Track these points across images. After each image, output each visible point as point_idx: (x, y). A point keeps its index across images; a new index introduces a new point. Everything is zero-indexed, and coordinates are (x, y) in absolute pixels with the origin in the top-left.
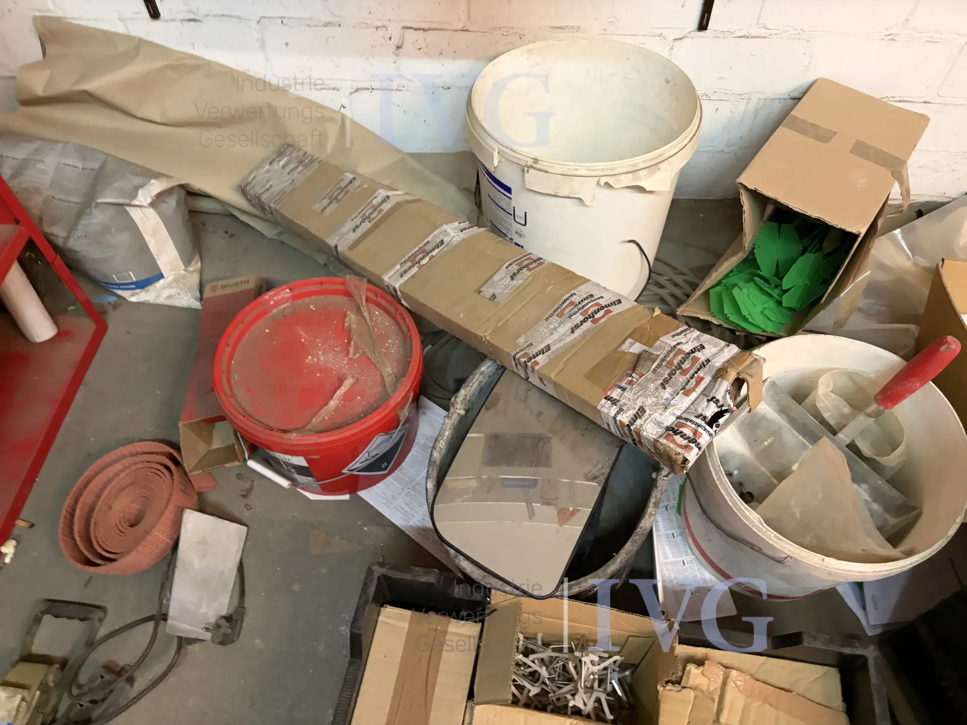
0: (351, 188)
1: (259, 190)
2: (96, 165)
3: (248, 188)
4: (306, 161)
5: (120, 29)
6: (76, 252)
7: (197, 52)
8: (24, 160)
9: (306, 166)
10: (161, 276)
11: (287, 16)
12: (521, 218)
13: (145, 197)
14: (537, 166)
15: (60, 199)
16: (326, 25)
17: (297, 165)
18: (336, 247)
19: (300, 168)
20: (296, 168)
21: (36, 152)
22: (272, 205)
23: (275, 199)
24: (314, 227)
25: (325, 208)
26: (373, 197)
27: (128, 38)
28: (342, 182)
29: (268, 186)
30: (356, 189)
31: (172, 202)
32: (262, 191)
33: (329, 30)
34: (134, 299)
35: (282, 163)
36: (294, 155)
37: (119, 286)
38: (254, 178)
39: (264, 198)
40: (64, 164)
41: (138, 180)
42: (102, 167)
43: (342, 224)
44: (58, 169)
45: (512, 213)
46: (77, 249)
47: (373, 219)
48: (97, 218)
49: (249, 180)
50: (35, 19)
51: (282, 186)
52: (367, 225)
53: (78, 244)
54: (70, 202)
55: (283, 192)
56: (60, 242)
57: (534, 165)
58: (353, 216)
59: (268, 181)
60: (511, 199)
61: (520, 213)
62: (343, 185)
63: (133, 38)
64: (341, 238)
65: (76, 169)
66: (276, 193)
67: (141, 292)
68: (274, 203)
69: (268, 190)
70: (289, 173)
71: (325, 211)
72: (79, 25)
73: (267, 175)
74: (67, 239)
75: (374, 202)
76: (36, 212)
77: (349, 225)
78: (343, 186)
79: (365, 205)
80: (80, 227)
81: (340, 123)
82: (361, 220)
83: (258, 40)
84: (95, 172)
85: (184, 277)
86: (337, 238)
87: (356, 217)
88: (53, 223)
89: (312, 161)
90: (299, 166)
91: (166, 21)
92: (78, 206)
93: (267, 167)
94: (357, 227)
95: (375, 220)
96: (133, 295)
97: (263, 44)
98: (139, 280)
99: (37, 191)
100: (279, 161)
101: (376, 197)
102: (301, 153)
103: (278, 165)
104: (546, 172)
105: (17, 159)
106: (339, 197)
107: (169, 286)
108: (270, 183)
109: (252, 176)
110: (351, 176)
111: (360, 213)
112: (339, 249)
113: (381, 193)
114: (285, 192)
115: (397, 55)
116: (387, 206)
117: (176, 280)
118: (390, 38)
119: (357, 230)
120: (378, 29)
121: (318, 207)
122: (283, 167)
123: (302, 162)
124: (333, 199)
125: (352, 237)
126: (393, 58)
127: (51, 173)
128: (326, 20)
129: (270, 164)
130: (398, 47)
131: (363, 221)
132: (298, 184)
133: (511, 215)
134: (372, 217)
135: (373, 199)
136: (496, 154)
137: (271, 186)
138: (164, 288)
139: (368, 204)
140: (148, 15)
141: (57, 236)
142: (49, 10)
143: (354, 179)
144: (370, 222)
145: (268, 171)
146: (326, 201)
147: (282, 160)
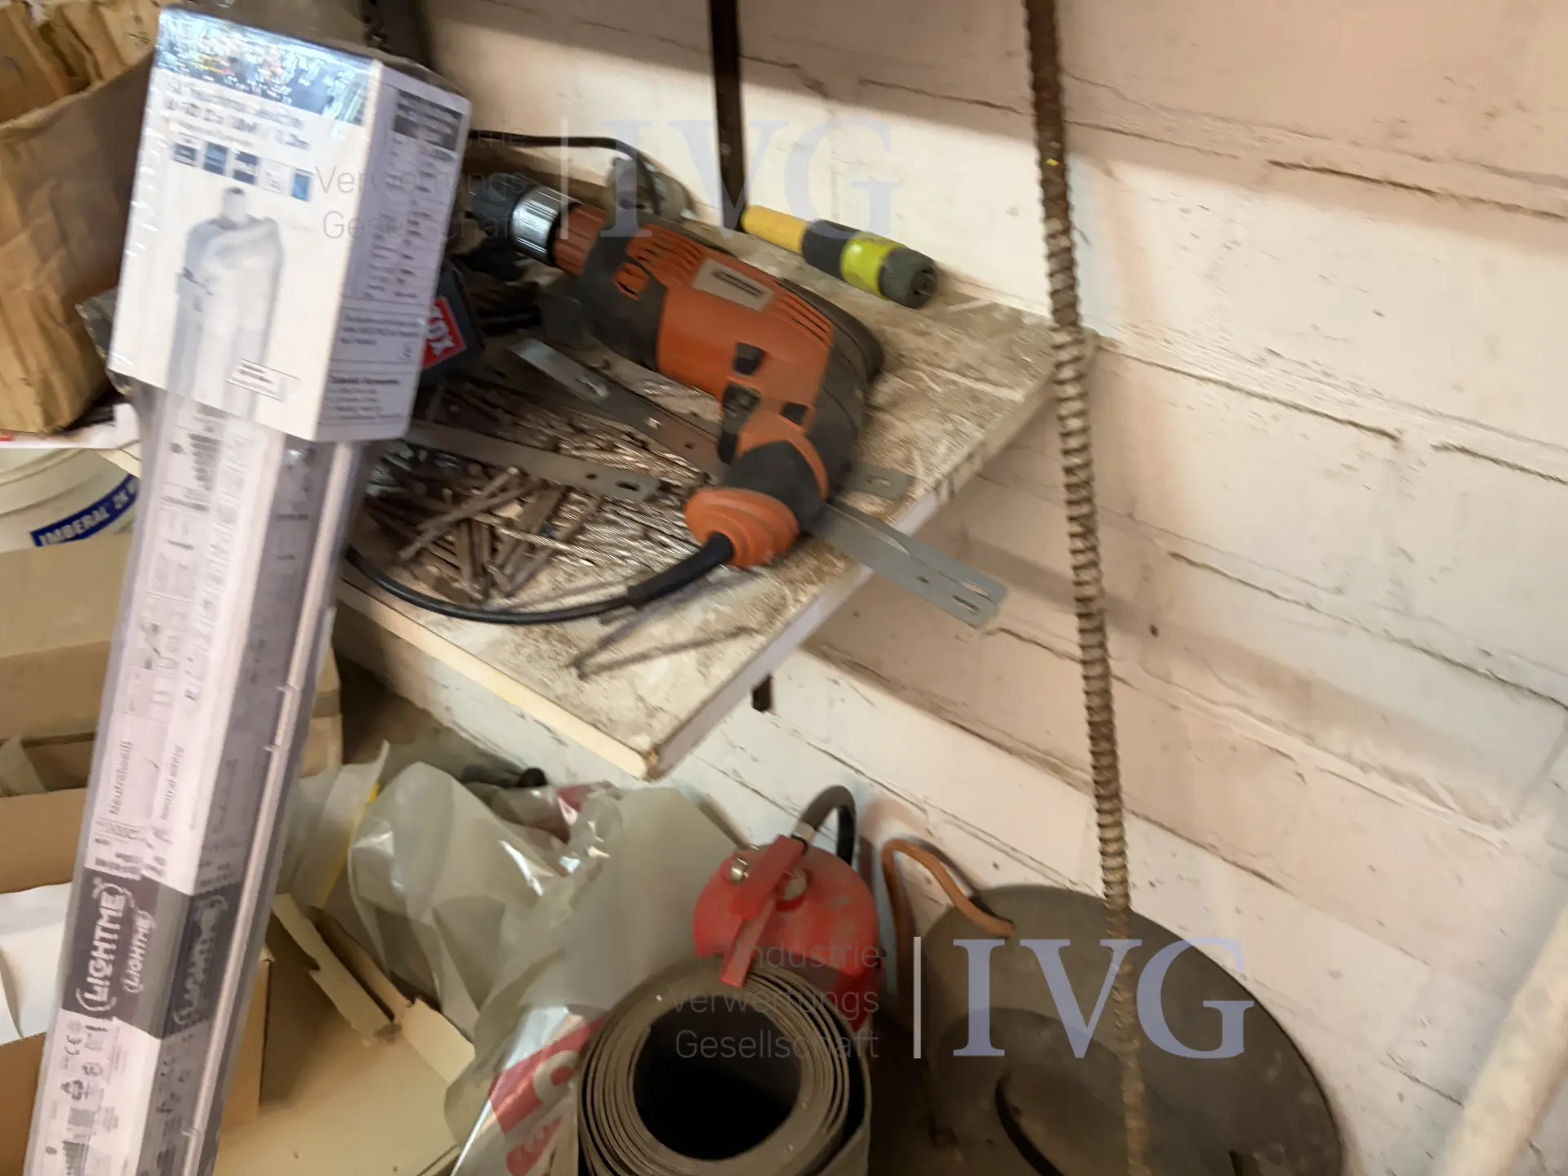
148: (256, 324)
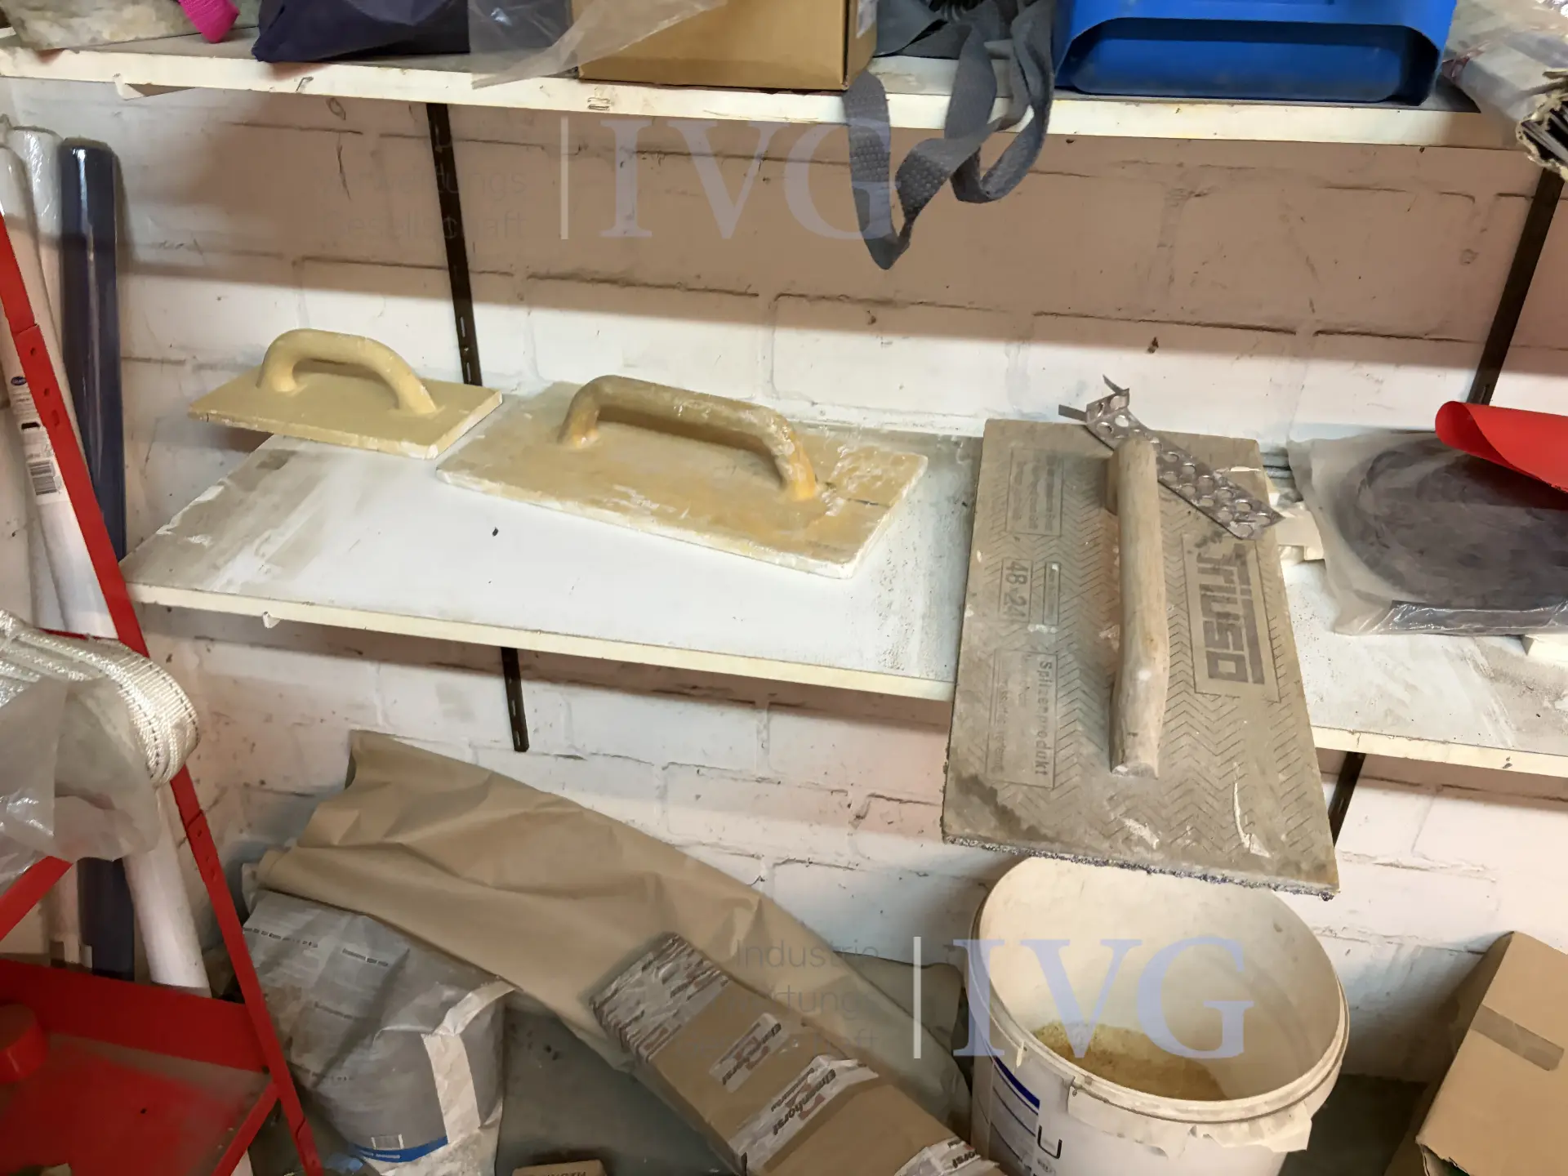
0: (773, 1043)
1: (622, 1016)
2: (391, 959)
3: (606, 1008)
4: (702, 977)
5: (467, 757)
6: (327, 1099)
7: (566, 794)
8: (286, 939)
9: (702, 987)
10: (443, 1141)
11: (706, 765)
12: (1051, 1146)
13: (454, 1024)
14: (1092, 1089)
15: (326, 1009)
16: (760, 780)
17: (685, 981)
18: (745, 1158)
19: (692, 989)
20: (685, 986)
21: (309, 928)
22: (643, 1052)
23: (648, 1041)
24: (710, 1111)
25: (729, 1075)
26: (809, 1068)
27: (474, 768)
28: (758, 1029)
29: (638, 1013)
30: (780, 1049)
31: (485, 1018)
32: (627, 1021)
33: (763, 785)
35: (663, 971)
36: (683, 960)
37: (377, 1154)
38: (616, 991)
39: (631, 1031)
40: (345, 951)
41: (448, 993)
42: (400, 966)
43: (754, 1111)
44: (333, 959)
45: (1037, 1134)
46: (332, 1095)
47: (809, 1112)
48: (377, 1052)
49: (608, 993)
50: (353, 732)
51: (662, 1017)
52: (796, 1124)
53: (335, 1089)
54: (337, 1013)
55: (660, 1028)
56: (308, 1081)
57: (1086, 1086)
58: (775, 1100)
59: (638, 1003)
60: (1037, 1114)
61: (1050, 1138)
62: (760, 1034)
63: (484, 770)
64: (754, 1142)
65: (359, 960)
66: (651, 1029)
67: (404, 1166)
68: (647, 1048)
69: (636, 1019)
70: (673, 994)
71: (729, 1082)
72: (412, 748)
73: (637, 990)
74: (321, 1077)
75: (810, 1079)
76: (285, 1028)
77: (768, 1118)
78: (760, 1039)
79: (796, 1082)
80: (347, 1064)
81: (756, 908)
82: (788, 1110)
83: (658, 787)
84: (387, 969)
85: (477, 1140)
86: (747, 1141)
87: (779, 1103)
88: (306, 1048)
89: (711, 980)
90: (690, 983)
91: (535, 754)
92: (350, 1022)
93: (639, 975)
94: (781, 1124)
95: (811, 1116)
96: (391, 1169)
97: (663, 794)
98: (408, 1147)
99: (296, 993)
100: (659, 969)
101: (812, 1071)
102: (695, 959)
103: (657, 975)
104: (1106, 1101)
105: (278, 937)
106: (753, 1059)
107: (451, 1158)
108: (642, 1007)
109: (613, 986)
110: (771, 1020)
111: (785, 1097)
112: (749, 1164)
113: (820, 1066)
114: (665, 1031)
115: (856, 827)
116: (830, 1092)
117: (463, 1147)
118: (849, 806)
119: (780, 1131)
120: (834, 793)
121: (718, 1070)
122: (665, 980)
123: (695, 978)
124: (742, 1061)
125: (773, 1143)
126: (849, 829)
127: (322, 965)
128: (761, 775)
129: (644, 968)
130: (858, 817)
131: (790, 1115)
132: (687, 1019)
133: (1034, 1135)
134: (806, 1107)
135: (808, 1073)
136: (1020, 1052)
137: (643, 1013)
138: (442, 1161)
139: (800, 1082)
140: (511, 745)
141: (308, 1071)
142: (377, 725)
143: (778, 1027)
144: (803, 1116)
145: (640, 983)
146: (731, 1063)
147: (663, 966)
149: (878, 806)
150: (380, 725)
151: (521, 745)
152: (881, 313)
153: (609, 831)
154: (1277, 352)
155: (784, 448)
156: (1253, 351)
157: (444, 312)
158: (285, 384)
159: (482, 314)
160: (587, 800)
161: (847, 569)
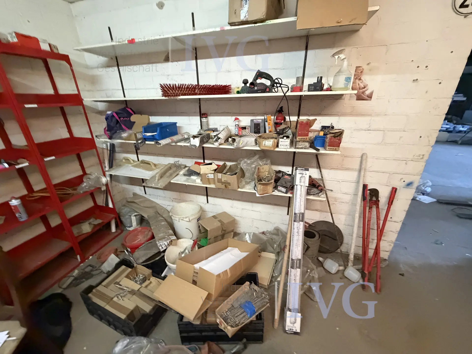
2: (131, 210)
5: (142, 195)
10: (132, 226)
11: (160, 196)
13: (134, 215)
16: (164, 197)
31: (138, 217)
34: (128, 229)
40: (127, 210)
46: (123, 220)
71: (152, 219)
80: (124, 217)
81: (165, 209)
85: (136, 227)
86: (151, 222)
87: (155, 220)
91: (147, 195)
92: (126, 215)
96: (128, 228)
97: (157, 199)
98: (129, 226)
105: (123, 209)
125: (153, 223)
127: (125, 211)
138: (132, 228)
148: (304, 181)
149: (174, 200)
150: (136, 192)
151: (146, 193)
152: (165, 156)
153: (152, 202)
154: (190, 158)
155: (151, 164)
156: (189, 158)
157: (136, 155)
158: (124, 161)
159: (139, 156)
160: (150, 199)
161: (151, 172)
